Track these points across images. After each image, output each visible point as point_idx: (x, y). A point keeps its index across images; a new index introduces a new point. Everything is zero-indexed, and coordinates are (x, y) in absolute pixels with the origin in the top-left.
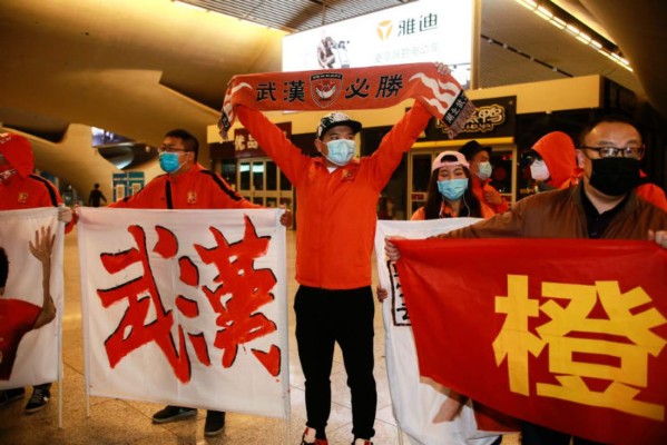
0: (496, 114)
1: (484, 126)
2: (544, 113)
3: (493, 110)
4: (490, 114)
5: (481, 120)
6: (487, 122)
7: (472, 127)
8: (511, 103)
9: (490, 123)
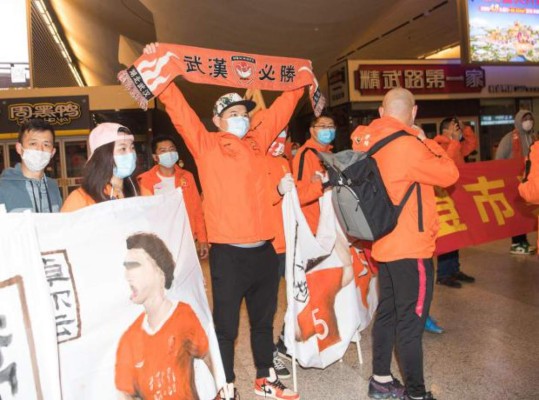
0: (72, 110)
1: (61, 120)
2: (113, 111)
3: (69, 106)
4: (66, 110)
5: (58, 115)
6: (64, 117)
7: (50, 120)
8: (84, 101)
9: (67, 117)
